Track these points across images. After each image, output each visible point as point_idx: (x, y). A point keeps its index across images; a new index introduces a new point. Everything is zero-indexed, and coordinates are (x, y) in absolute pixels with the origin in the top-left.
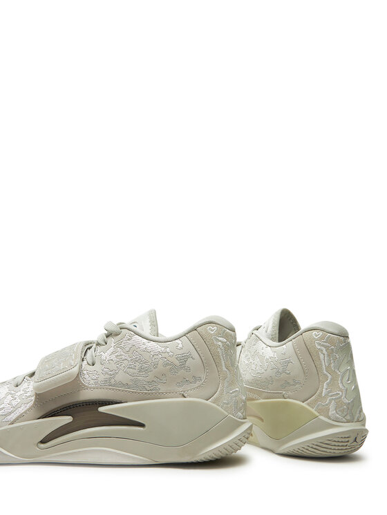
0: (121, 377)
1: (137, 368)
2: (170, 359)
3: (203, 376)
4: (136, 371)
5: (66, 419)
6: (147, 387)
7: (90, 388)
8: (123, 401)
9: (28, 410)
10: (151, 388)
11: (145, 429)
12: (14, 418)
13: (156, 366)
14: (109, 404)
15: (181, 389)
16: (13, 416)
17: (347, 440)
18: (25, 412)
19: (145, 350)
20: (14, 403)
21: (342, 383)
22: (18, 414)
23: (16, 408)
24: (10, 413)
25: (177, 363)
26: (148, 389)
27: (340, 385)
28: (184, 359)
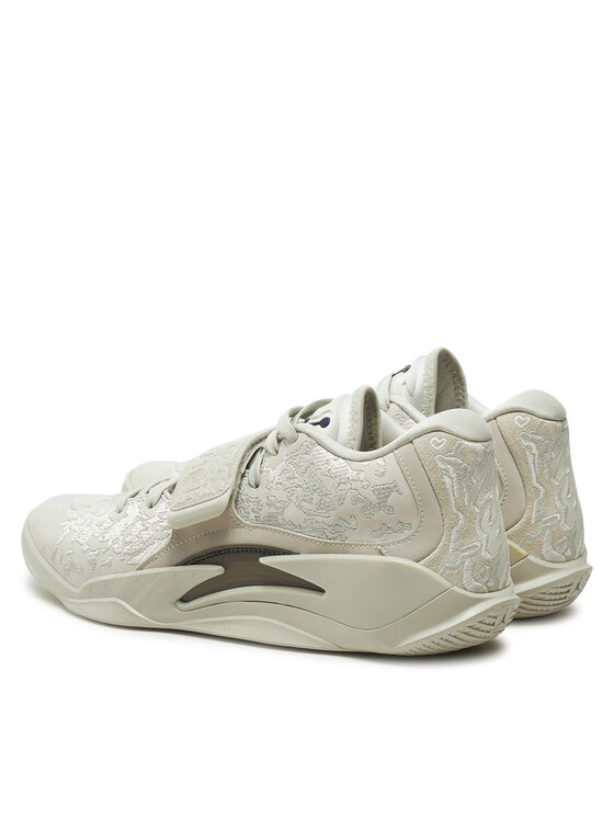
0: (291, 513)
1: (314, 502)
2: (363, 492)
3: (415, 522)
4: (313, 507)
5: (215, 571)
6: (328, 533)
7: (249, 526)
8: (295, 551)
9: (162, 551)
10: (335, 535)
11: (325, 596)
12: (144, 560)
13: (341, 501)
14: (275, 554)
15: (378, 541)
16: (143, 557)
17: (567, 589)
18: (158, 554)
19: (328, 474)
20: (145, 535)
21: (560, 499)
22: (149, 555)
23: (147, 543)
24: (139, 551)
25: (374, 499)
26: (330, 536)
27: (558, 504)
28: (385, 492)
